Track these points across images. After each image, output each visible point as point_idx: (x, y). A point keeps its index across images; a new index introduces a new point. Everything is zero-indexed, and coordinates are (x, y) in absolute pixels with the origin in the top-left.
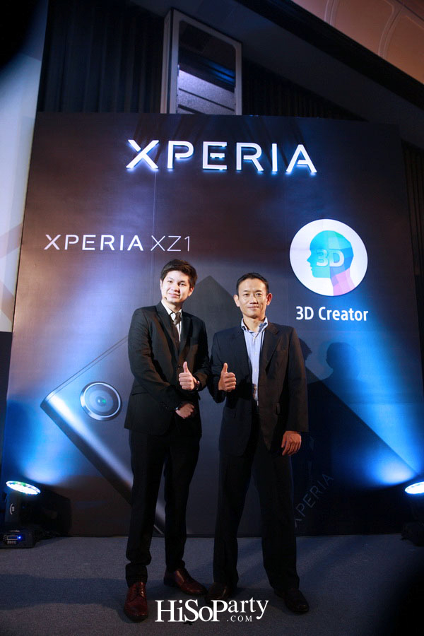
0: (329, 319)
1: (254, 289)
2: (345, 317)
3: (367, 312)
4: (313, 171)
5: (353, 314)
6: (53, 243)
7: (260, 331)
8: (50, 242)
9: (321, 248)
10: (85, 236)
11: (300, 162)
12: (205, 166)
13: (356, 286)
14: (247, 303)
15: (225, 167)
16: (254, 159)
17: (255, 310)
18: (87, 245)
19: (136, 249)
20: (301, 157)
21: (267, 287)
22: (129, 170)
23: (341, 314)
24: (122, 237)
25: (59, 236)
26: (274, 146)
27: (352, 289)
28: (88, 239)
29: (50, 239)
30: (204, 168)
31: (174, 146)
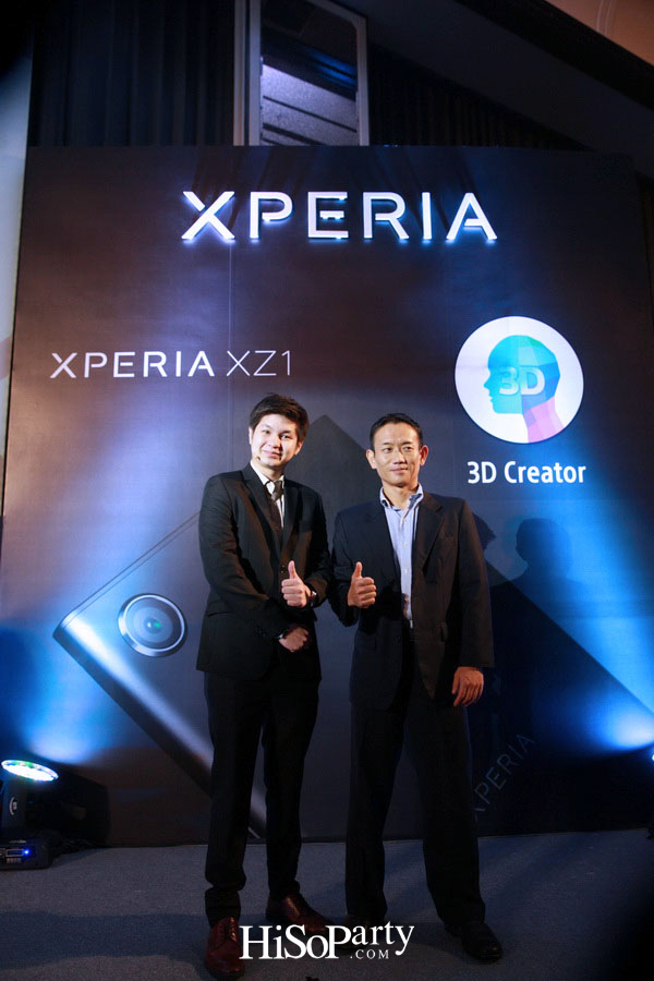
0: (521, 480)
1: (399, 440)
2: (547, 478)
3: (584, 468)
4: (491, 236)
5: (562, 472)
6: (64, 366)
7: (410, 507)
8: (60, 365)
9: (507, 365)
10: (117, 355)
11: (470, 222)
12: (313, 232)
13: (565, 426)
14: (389, 462)
15: (345, 234)
16: (394, 219)
17: (402, 474)
18: (122, 370)
19: (201, 374)
20: (470, 214)
21: (420, 436)
22: (185, 242)
23: (542, 472)
24: (179, 354)
25: (74, 355)
26: (426, 197)
27: (558, 430)
28: (122, 359)
29: (59, 360)
30: (310, 235)
31: (260, 200)
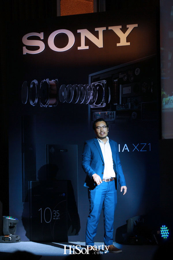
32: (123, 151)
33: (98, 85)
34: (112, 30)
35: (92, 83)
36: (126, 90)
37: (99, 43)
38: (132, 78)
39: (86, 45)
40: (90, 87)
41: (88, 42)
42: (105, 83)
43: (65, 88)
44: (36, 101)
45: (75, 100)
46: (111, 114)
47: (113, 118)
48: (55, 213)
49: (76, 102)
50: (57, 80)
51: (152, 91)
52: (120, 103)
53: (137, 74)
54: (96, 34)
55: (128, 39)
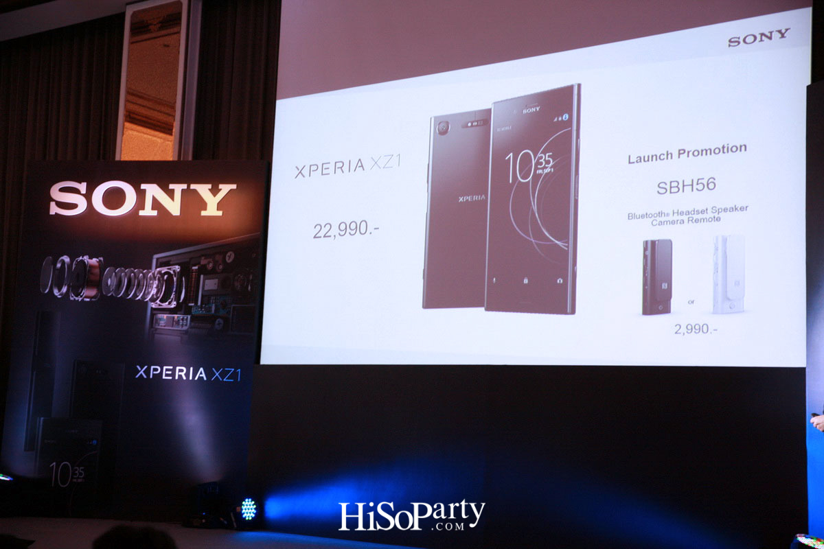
32: (196, 378)
33: (166, 273)
34: (195, 191)
35: (158, 269)
36: (209, 284)
37: (174, 207)
38: (221, 267)
39: (153, 209)
40: (154, 274)
41: (156, 204)
42: (178, 270)
43: (114, 274)
44: (64, 289)
45: (127, 293)
46: (183, 319)
47: (186, 325)
48: (77, 472)
49: (130, 296)
50: (102, 259)
51: (249, 288)
52: (199, 304)
53: (229, 260)
54: (171, 194)
55: (220, 206)
